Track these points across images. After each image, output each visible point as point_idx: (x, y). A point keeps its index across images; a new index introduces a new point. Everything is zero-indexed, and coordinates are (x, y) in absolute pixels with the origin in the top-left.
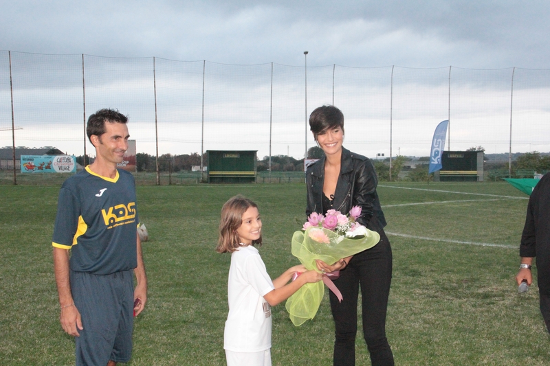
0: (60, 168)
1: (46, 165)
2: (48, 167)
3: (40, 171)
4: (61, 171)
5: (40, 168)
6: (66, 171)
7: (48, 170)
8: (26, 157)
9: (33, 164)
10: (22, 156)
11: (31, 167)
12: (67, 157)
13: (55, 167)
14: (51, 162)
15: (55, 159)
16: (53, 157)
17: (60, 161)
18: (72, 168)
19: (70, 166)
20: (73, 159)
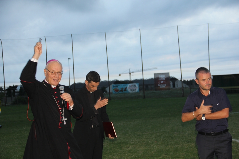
0: (131, 90)
1: (124, 89)
2: (125, 90)
3: (121, 92)
4: (132, 92)
5: (121, 91)
6: (134, 92)
7: (125, 92)
8: (114, 85)
9: (118, 89)
11: (117, 91)
12: (134, 84)
13: (129, 90)
14: (126, 88)
15: (129, 86)
16: (127, 84)
17: (131, 87)
18: (137, 90)
19: (136, 89)
20: (137, 85)
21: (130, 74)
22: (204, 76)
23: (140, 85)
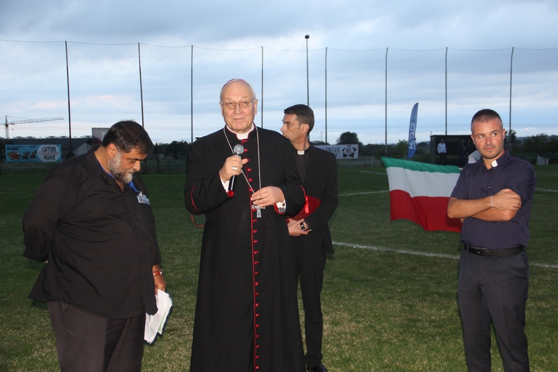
0: (45, 157)
1: (31, 154)
2: (33, 156)
3: (25, 160)
4: (46, 161)
5: (25, 157)
6: (51, 160)
7: (33, 159)
8: (10, 146)
9: (18, 154)
10: (6, 146)
11: (16, 157)
12: (52, 146)
13: (41, 157)
14: (36, 152)
15: (40, 148)
16: (38, 146)
17: (45, 150)
18: (58, 157)
19: (56, 155)
20: (58, 148)
21: (7, 125)
22: (486, 127)
23: (63, 149)
